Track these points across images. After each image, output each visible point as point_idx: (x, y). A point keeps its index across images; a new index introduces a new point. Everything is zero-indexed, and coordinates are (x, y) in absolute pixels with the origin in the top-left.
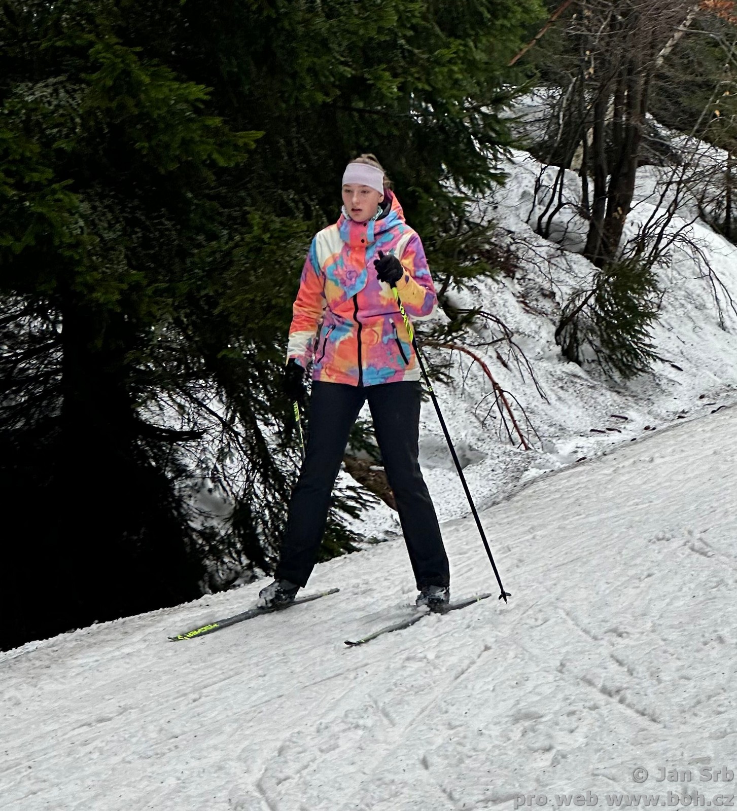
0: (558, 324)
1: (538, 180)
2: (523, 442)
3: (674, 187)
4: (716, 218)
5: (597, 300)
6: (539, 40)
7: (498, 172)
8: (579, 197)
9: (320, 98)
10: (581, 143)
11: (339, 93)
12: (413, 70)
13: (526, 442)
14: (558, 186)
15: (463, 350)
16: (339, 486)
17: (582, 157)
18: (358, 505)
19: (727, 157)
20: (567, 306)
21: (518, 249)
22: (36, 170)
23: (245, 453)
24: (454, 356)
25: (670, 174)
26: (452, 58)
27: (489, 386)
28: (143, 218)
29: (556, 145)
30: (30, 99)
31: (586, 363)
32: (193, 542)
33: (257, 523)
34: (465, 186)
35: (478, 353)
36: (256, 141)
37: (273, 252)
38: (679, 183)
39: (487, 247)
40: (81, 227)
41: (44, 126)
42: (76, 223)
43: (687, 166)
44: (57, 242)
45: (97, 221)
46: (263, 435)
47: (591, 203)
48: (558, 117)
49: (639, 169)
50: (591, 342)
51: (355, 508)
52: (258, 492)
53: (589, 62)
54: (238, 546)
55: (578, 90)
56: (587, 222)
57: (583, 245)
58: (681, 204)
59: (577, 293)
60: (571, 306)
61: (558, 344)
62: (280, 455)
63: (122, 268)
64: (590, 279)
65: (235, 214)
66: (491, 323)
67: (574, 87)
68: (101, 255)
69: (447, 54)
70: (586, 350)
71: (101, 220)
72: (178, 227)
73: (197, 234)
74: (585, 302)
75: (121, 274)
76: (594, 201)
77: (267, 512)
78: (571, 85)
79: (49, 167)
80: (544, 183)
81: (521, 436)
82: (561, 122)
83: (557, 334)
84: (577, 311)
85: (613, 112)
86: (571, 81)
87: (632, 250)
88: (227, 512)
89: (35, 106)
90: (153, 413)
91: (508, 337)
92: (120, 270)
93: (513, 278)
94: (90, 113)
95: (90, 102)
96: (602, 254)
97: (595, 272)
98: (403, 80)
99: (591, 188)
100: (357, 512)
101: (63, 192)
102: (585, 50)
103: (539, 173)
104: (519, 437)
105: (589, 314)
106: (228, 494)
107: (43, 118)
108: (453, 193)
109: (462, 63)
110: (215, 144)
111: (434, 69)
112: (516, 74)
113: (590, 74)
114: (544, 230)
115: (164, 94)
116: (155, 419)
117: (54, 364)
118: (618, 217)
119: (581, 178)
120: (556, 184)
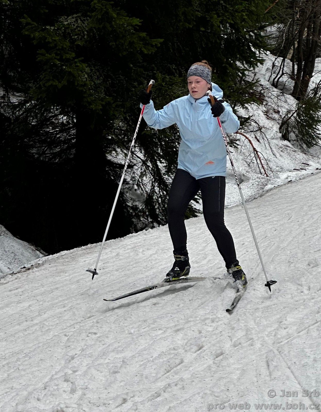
0: (280, 124)
1: (273, 63)
2: (265, 173)
5: (297, 115)
6: (277, 3)
8: (290, 70)
9: (187, 25)
10: (292, 48)
11: (195, 23)
12: (226, 14)
13: (267, 173)
14: (282, 66)
15: (241, 134)
18: (198, 198)
20: (285, 117)
21: (264, 92)
22: (68, 54)
23: (152, 175)
24: (237, 136)
26: (243, 9)
27: (252, 149)
28: (112, 75)
29: (281, 48)
30: (66, 23)
31: (292, 141)
32: (129, 212)
33: (156, 204)
34: (246, 64)
35: (247, 136)
36: (160, 43)
37: (166, 91)
39: (251, 91)
40: (86, 78)
41: (72, 35)
42: (84, 76)
44: (76, 84)
45: (93, 75)
46: (159, 167)
47: (295, 73)
48: (282, 36)
49: (317, 59)
50: (294, 132)
52: (157, 191)
53: (297, 13)
54: (147, 213)
55: (292, 25)
56: (294, 82)
57: (291, 91)
59: (289, 112)
60: (286, 117)
61: (280, 132)
62: (167, 176)
63: (102, 95)
64: (295, 105)
66: (253, 123)
68: (94, 90)
69: (241, 7)
70: (292, 136)
71: (94, 75)
72: (127, 79)
73: (134, 82)
74: (292, 115)
75: (102, 98)
76: (297, 72)
77: (160, 199)
78: (289, 23)
79: (73, 52)
80: (276, 65)
81: (265, 171)
82: (284, 38)
83: (280, 128)
84: (289, 119)
85: (306, 35)
86: (289, 21)
87: (312, 94)
88: (142, 200)
89: (68, 26)
90: (113, 156)
91: (260, 129)
92: (102, 96)
93: (262, 104)
94: (91, 30)
95: (91, 25)
96: (300, 95)
97: (297, 102)
98: (222, 18)
99: (296, 67)
100: (198, 200)
101: (79, 63)
102: (296, 7)
103: (274, 60)
104: (264, 171)
105: (294, 120)
106: (143, 192)
107: (71, 32)
108: (241, 67)
109: (247, 12)
110: (143, 44)
111: (235, 14)
112: (268, 17)
113: (297, 18)
114: (275, 85)
115: (122, 22)
116: (114, 159)
117: (72, 135)
118: (307, 79)
119: (292, 62)
120: (281, 65)
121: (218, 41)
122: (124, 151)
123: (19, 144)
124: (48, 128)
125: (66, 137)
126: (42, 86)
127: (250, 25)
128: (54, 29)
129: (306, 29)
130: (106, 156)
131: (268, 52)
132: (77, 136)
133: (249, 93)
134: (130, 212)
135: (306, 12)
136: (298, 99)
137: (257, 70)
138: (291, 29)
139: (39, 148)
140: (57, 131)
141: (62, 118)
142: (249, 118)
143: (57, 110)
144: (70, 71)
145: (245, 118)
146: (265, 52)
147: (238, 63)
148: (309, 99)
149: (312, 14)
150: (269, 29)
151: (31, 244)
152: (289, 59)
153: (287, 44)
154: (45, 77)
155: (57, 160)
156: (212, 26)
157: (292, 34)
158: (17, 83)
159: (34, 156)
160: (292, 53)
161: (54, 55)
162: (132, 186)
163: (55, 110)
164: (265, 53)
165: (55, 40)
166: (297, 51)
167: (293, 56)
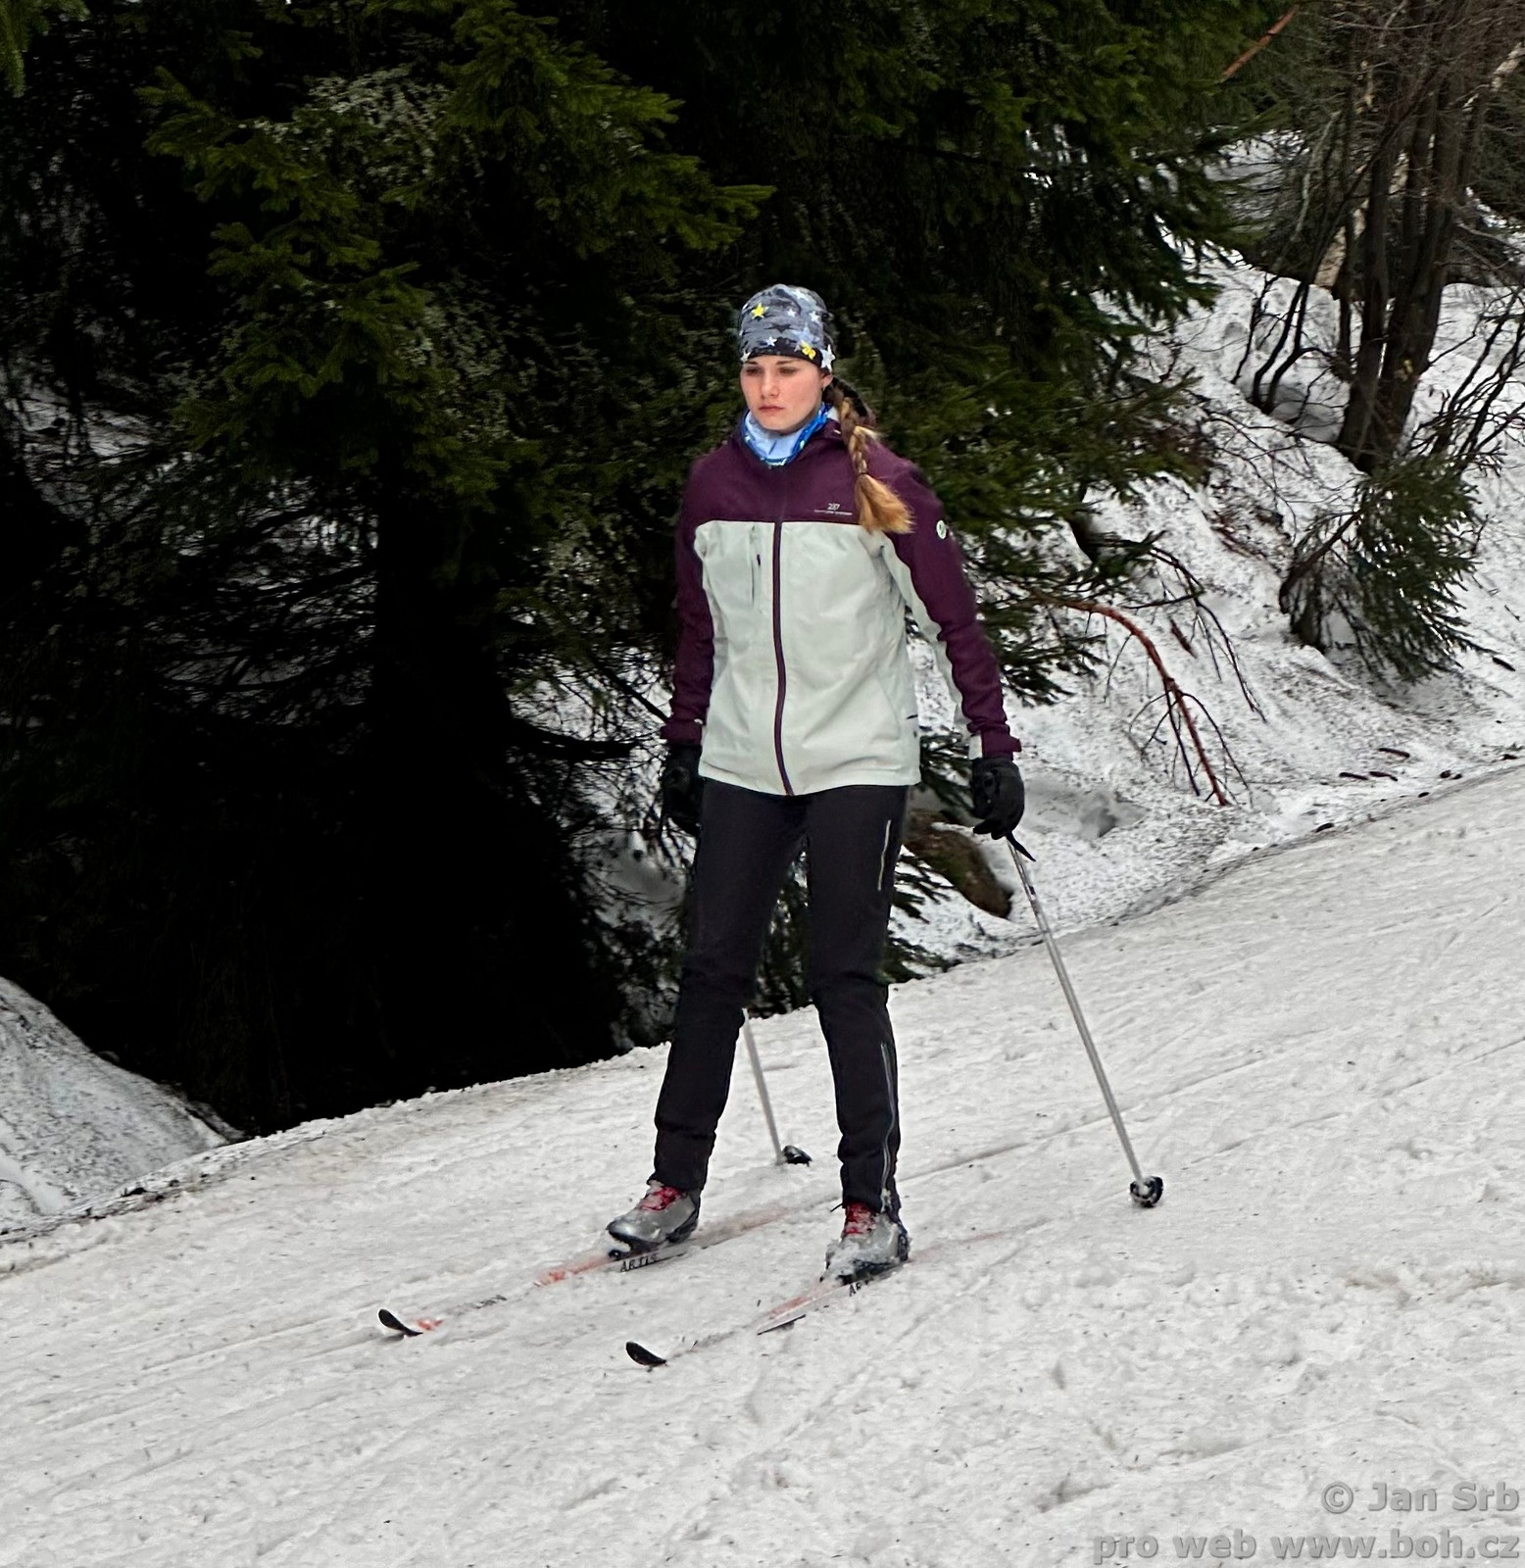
0: (1285, 574)
1: (1258, 303)
2: (1216, 790)
3: (1511, 325)
5: (1361, 532)
6: (1276, 38)
7: (1201, 281)
8: (1333, 337)
9: (880, 124)
11: (914, 119)
12: (1053, 82)
13: (1222, 790)
14: (1296, 317)
15: (1111, 613)
18: (917, 893)
20: (1304, 542)
21: (1214, 431)
22: (348, 243)
24: (1093, 624)
25: (1507, 300)
26: (1126, 63)
27: (1157, 682)
28: (541, 339)
29: (1293, 238)
30: (341, 108)
31: (1335, 649)
32: (603, 950)
34: (1138, 304)
35: (1139, 622)
36: (758, 204)
38: (1522, 318)
40: (426, 353)
41: (366, 160)
42: (418, 344)
44: (383, 378)
45: (456, 343)
47: (1355, 351)
48: (1297, 185)
49: (1447, 290)
50: (1346, 611)
51: (911, 897)
53: (1364, 84)
56: (1346, 386)
57: (1336, 430)
59: (1323, 519)
60: (1312, 541)
61: (1284, 610)
63: (498, 432)
64: (1349, 492)
65: (710, 340)
66: (1162, 566)
67: (1334, 130)
68: (462, 408)
69: (1119, 53)
70: (1338, 625)
71: (462, 341)
72: (606, 360)
73: (639, 375)
74: (1338, 536)
75: (496, 443)
76: (1363, 346)
78: (1328, 126)
79: (371, 237)
80: (1269, 309)
81: (1213, 778)
82: (1305, 194)
83: (1284, 591)
84: (1323, 552)
85: (1404, 179)
86: (1329, 119)
87: (1428, 441)
88: (667, 897)
89: (349, 122)
90: (539, 704)
91: (1194, 593)
92: (496, 436)
93: (1205, 484)
94: (451, 139)
95: (453, 119)
96: (1371, 447)
97: (1359, 479)
98: (1033, 100)
99: (1356, 322)
100: (915, 905)
101: (400, 287)
102: (1360, 59)
103: (1260, 290)
104: (1208, 781)
106: (672, 864)
107: (364, 146)
108: (1117, 318)
109: (1145, 73)
110: (682, 207)
111: (1091, 82)
112: (1235, 99)
113: (1365, 105)
115: (594, 107)
116: (542, 717)
117: (361, 607)
118: (1405, 378)
119: (1337, 302)
120: (1292, 311)
121: (1015, 200)
122: (590, 679)
123: (121, 642)
124: (252, 571)
125: (332, 613)
126: (232, 388)
127: (1156, 134)
128: (289, 134)
129: (1402, 157)
130: (509, 702)
131: (1235, 252)
132: (380, 608)
133: (1147, 435)
134: (609, 951)
135: (1406, 82)
136: (1362, 463)
137: (1183, 330)
138: (1336, 155)
139: (213, 663)
140: (292, 586)
141: (318, 529)
142: (1147, 544)
143: (294, 494)
144: (359, 323)
145: (1127, 543)
146: (1224, 253)
147: (1101, 300)
148: (1412, 462)
149: (1431, 88)
150: (1237, 152)
151: (167, 1087)
152: (1326, 287)
153: (1320, 220)
154: (242, 348)
155: (292, 715)
156: (992, 131)
157: (1342, 176)
158: (119, 370)
159: (188, 695)
160: (1339, 262)
161: (284, 249)
162: (619, 835)
163: (288, 492)
164: (1223, 259)
165: (292, 184)
166: (1363, 252)
167: (1343, 273)
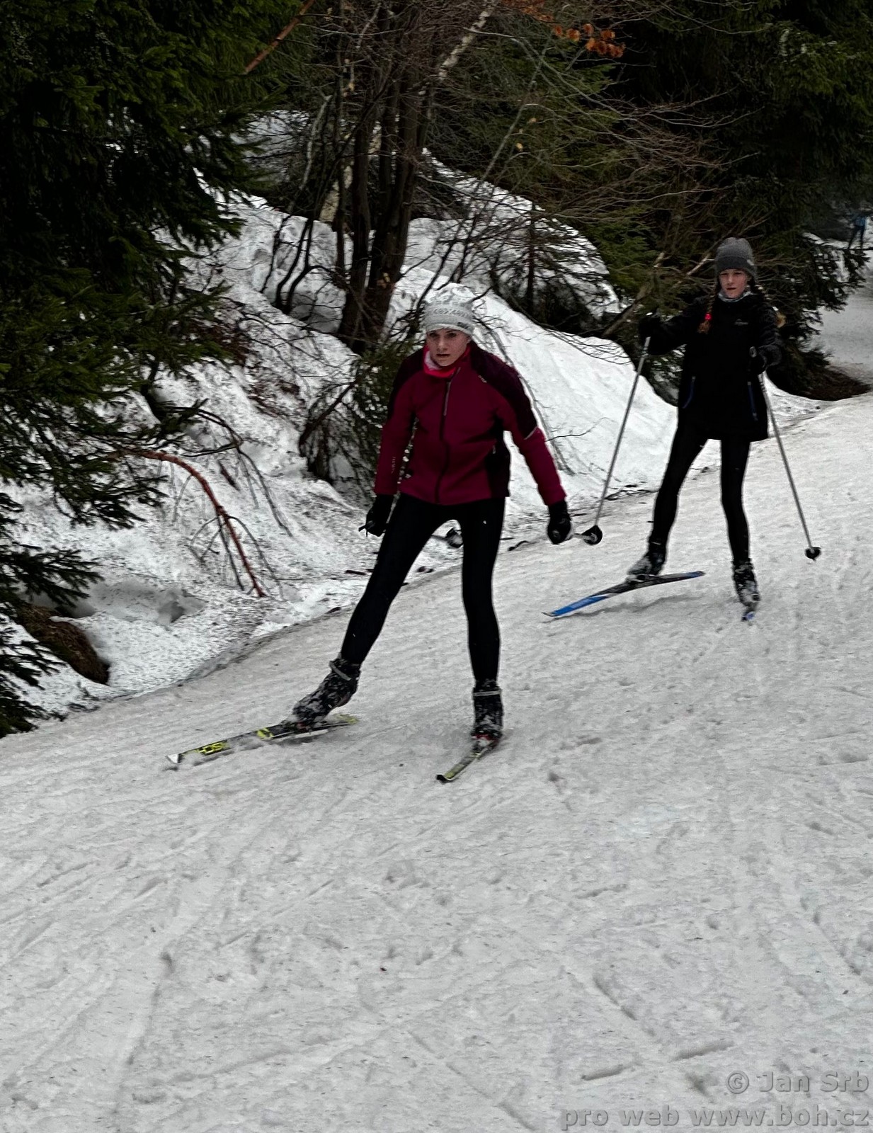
0: (302, 428)
1: (277, 235)
3: (459, 247)
4: (514, 290)
5: (355, 397)
6: (282, 42)
7: (230, 217)
8: (332, 257)
10: (336, 186)
11: (15, 103)
12: (116, 75)
14: (305, 244)
15: (175, 461)
16: (12, 642)
17: (336, 204)
18: (36, 668)
19: (529, 208)
20: (315, 405)
21: (249, 327)
25: (455, 229)
26: (169, 59)
27: (210, 510)
29: (301, 188)
34: (184, 235)
35: (197, 466)
38: (466, 242)
39: (208, 324)
43: (477, 219)
47: (348, 267)
48: (303, 150)
50: (346, 454)
51: (32, 671)
55: (331, 114)
56: (342, 293)
57: (336, 324)
58: (468, 271)
59: (328, 388)
60: (320, 404)
61: (302, 455)
64: (346, 368)
66: (214, 427)
67: (327, 109)
76: (353, 264)
78: (323, 107)
80: (286, 239)
81: (253, 577)
82: (309, 155)
83: (302, 441)
85: (379, 143)
86: (324, 100)
87: (402, 331)
91: (236, 443)
93: (243, 365)
96: (363, 336)
97: (354, 359)
99: (348, 246)
102: (344, 57)
103: (278, 225)
104: (250, 580)
105: (345, 416)
108: (169, 245)
109: (183, 67)
111: (144, 74)
112: (253, 86)
113: (348, 90)
114: (284, 303)
118: (385, 286)
119: (335, 233)
120: (302, 240)
129: (378, 128)
131: (259, 198)
133: (201, 331)
135: (377, 73)
136: (357, 347)
137: (222, 255)
138: (331, 127)
142: (196, 408)
146: (246, 197)
148: (392, 346)
149: (396, 78)
152: (326, 222)
153: (321, 174)
156: (73, 111)
157: (335, 143)
164: (246, 202)
166: (352, 198)
167: (339, 212)
